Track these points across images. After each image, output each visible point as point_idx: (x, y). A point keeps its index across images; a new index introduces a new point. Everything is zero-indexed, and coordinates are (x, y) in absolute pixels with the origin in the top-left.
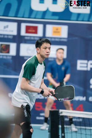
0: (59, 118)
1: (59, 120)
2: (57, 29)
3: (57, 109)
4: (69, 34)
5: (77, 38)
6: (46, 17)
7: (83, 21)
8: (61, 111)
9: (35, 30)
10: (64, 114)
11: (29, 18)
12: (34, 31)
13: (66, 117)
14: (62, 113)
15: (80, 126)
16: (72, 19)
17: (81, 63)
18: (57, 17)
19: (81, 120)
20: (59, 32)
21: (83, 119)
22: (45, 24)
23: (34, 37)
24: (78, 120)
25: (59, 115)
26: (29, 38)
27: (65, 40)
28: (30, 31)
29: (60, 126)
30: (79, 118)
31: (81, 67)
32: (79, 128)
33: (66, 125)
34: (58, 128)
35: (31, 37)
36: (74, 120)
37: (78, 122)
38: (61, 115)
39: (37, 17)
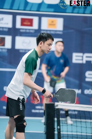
0: (55, 111)
1: (55, 113)
2: (53, 22)
3: (52, 102)
4: (65, 26)
5: (72, 31)
6: (41, 10)
7: (78, 13)
8: (56, 104)
9: (31, 22)
10: (59, 107)
11: (24, 10)
12: (29, 23)
13: (62, 110)
14: (57, 106)
15: (76, 118)
16: (67, 11)
17: (77, 56)
18: (52, 10)
19: (76, 113)
20: (54, 25)
21: (79, 111)
22: (40, 16)
23: (29, 30)
24: (73, 113)
25: (55, 108)
26: (24, 31)
27: (61, 33)
28: (25, 23)
29: (56, 119)
30: (75, 111)
31: (76, 60)
32: (75, 121)
33: (62, 118)
34: (54, 121)
35: (26, 29)
36: (69, 113)
37: (74, 115)
38: (56, 108)
39: (32, 10)
